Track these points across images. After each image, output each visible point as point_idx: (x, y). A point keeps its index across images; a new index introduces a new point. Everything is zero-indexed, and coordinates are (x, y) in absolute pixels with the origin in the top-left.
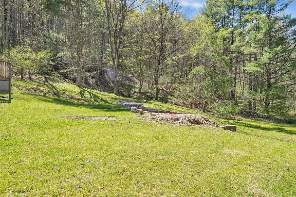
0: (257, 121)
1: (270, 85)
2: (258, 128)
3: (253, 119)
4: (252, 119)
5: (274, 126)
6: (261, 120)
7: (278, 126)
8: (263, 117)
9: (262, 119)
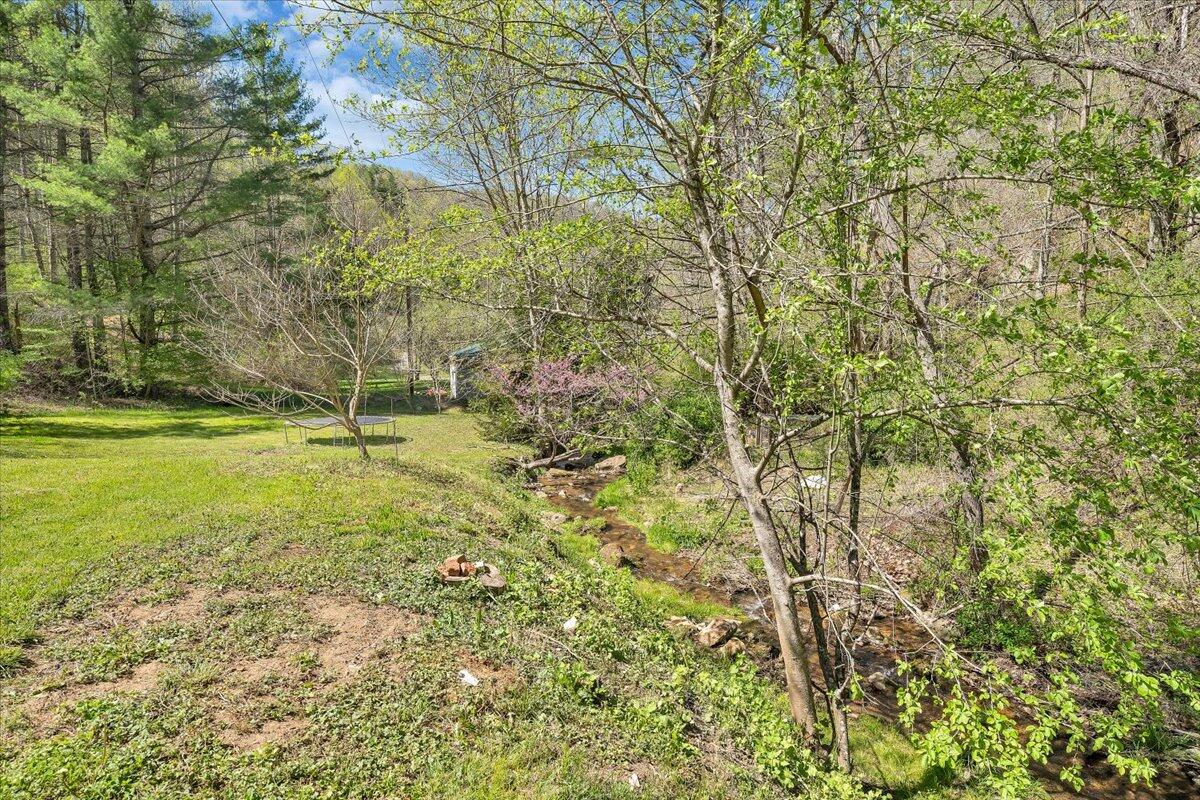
0: (112, 411)
1: (149, 268)
2: (107, 433)
3: (94, 406)
4: (89, 403)
5: (166, 421)
6: (129, 406)
7: (182, 418)
8: (133, 393)
9: (132, 400)
